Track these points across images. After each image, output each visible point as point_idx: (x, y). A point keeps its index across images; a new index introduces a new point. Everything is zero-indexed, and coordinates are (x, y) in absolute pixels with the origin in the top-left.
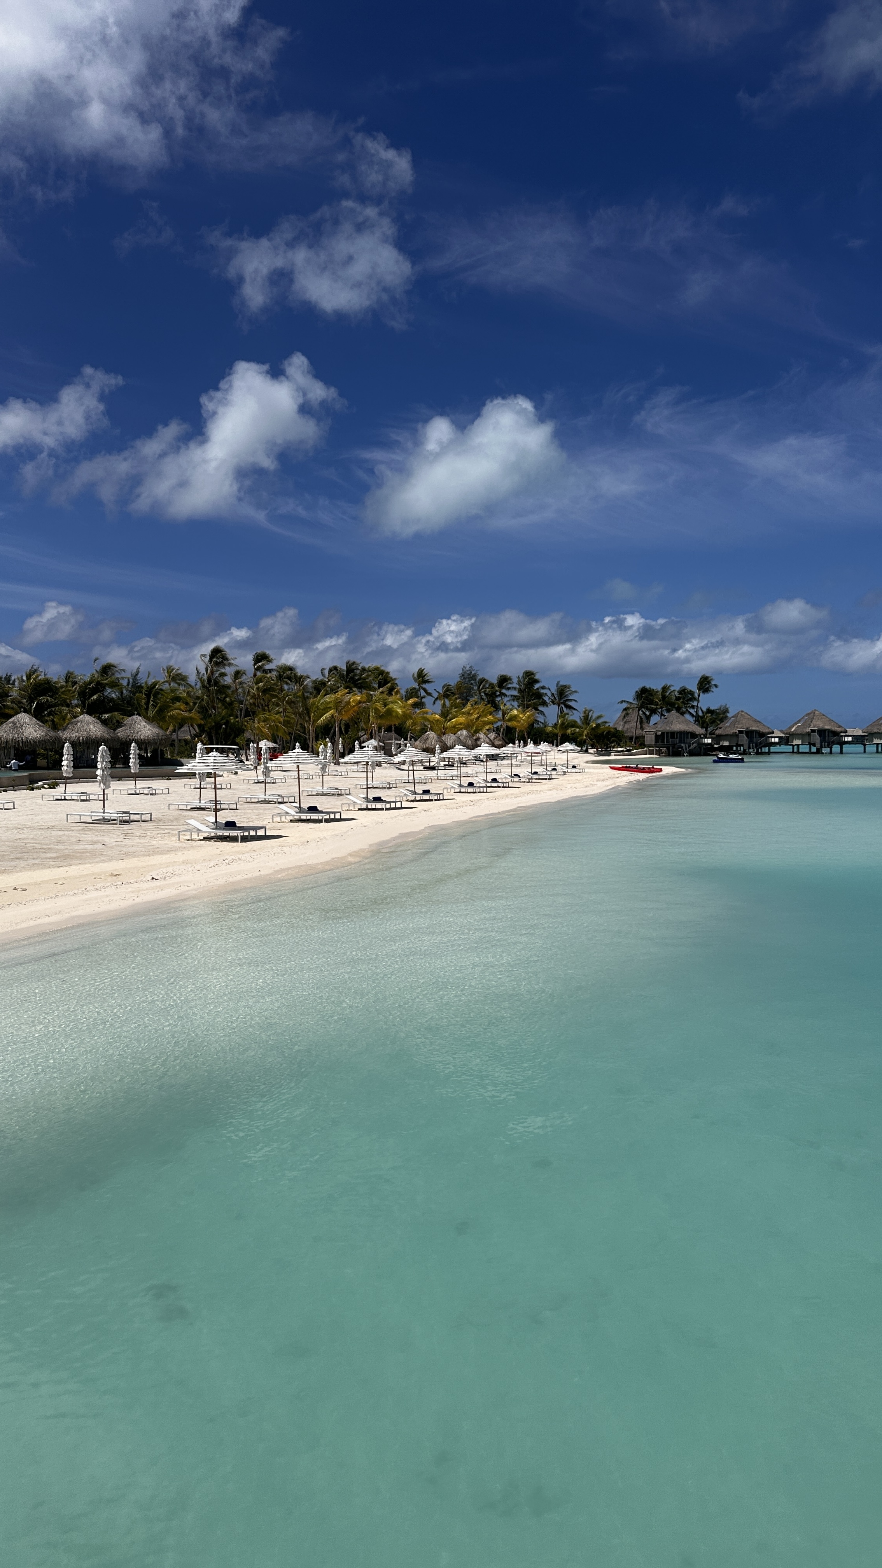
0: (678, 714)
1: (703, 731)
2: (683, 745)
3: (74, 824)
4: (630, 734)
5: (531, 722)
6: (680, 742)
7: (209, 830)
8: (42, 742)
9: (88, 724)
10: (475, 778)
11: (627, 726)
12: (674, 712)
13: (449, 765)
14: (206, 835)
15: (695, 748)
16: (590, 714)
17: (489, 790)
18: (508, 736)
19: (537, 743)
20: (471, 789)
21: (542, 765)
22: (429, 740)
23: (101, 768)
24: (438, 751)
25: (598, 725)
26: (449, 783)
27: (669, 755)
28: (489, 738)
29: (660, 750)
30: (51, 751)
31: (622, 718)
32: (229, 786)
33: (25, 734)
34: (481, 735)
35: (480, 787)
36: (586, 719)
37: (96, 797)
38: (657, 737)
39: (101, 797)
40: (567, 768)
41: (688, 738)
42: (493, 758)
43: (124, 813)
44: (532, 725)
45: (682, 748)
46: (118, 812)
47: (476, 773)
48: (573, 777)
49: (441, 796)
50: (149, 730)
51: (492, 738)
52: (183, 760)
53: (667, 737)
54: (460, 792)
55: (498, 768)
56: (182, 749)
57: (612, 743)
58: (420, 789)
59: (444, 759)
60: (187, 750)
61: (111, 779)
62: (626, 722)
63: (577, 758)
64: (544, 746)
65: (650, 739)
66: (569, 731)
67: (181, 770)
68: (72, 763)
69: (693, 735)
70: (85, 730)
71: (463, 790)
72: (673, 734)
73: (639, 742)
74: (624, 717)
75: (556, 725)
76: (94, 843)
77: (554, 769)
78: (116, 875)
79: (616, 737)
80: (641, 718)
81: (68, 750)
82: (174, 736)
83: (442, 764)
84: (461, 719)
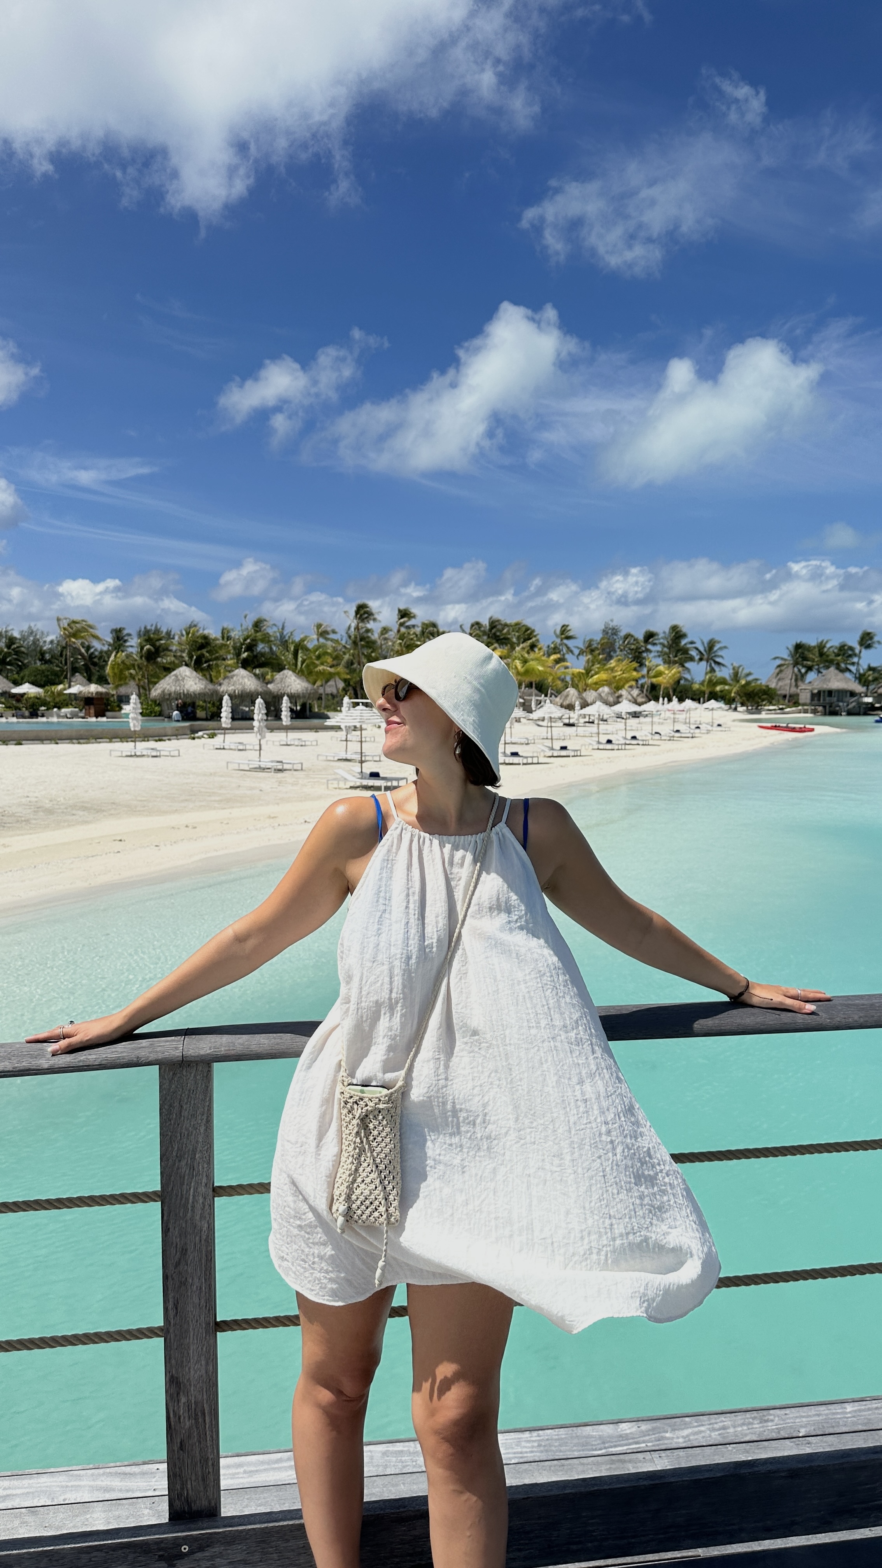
0: (837, 672)
1: (864, 689)
2: (841, 704)
3: (234, 772)
4: (783, 692)
5: (676, 679)
6: (838, 701)
7: (354, 779)
8: (202, 695)
9: (243, 677)
10: (615, 735)
11: (780, 684)
12: (832, 669)
13: (589, 722)
14: (352, 785)
15: (854, 707)
16: (740, 670)
17: (627, 747)
18: (653, 693)
19: (681, 700)
20: (609, 746)
21: (686, 723)
22: (570, 697)
23: (258, 720)
24: (577, 707)
25: (748, 683)
26: (588, 740)
27: (825, 714)
28: (631, 695)
29: (815, 709)
30: (210, 703)
31: (775, 675)
32: (373, 739)
33: (186, 686)
34: (623, 692)
35: (618, 744)
36: (736, 677)
37: (251, 747)
38: (813, 695)
39: (258, 748)
40: (712, 726)
41: (846, 696)
42: (636, 715)
43: (278, 762)
44: (678, 682)
45: (839, 706)
46: (272, 762)
47: (616, 730)
48: (717, 734)
49: (579, 752)
50: (299, 684)
51: (635, 695)
52: (330, 714)
53: (824, 696)
54: (598, 749)
55: (639, 725)
56: (330, 703)
57: (763, 700)
58: (557, 745)
59: (584, 716)
60: (333, 704)
61: (266, 730)
62: (779, 680)
63: (725, 716)
64: (688, 703)
65: (805, 697)
66: (718, 688)
67: (328, 723)
68: (230, 715)
69: (852, 694)
70: (241, 684)
71: (601, 747)
72: (830, 693)
73: (793, 700)
74: (778, 674)
75: (704, 681)
76: (252, 789)
77: (698, 728)
78: (273, 818)
79: (768, 695)
80: (796, 675)
81: (226, 702)
82: (321, 691)
83: (582, 720)
84: (603, 676)
